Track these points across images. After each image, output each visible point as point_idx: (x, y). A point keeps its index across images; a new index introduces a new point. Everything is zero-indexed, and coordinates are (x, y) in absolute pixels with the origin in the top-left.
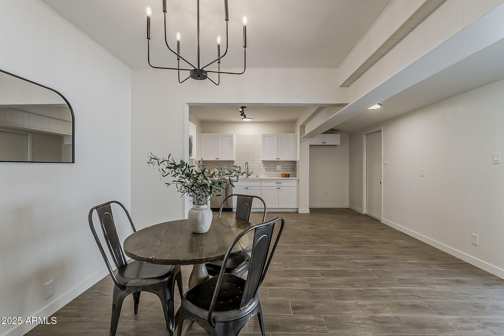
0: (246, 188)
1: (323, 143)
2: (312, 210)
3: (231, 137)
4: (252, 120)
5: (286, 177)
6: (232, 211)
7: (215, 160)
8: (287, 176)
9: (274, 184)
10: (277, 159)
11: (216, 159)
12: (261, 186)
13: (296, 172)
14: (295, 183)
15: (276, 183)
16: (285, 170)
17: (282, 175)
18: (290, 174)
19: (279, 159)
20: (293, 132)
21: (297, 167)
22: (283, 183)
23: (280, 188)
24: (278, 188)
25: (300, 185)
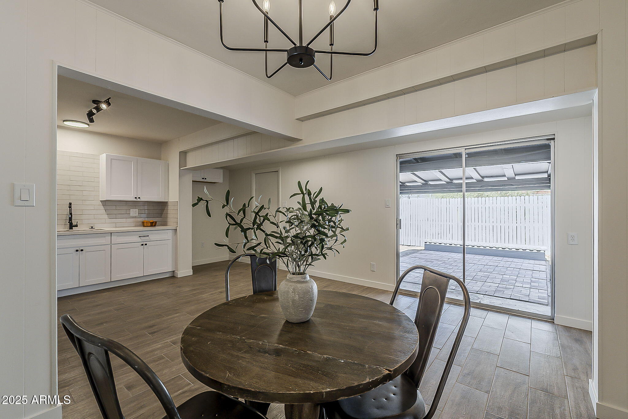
0: (77, 251)
1: (203, 179)
2: (197, 269)
4: (86, 126)
5: (152, 226)
8: (153, 224)
9: (135, 238)
10: (136, 198)
12: (111, 243)
13: (167, 218)
14: (170, 234)
15: (139, 237)
16: (145, 216)
17: (143, 224)
18: (156, 222)
19: (139, 198)
20: (159, 158)
21: (169, 211)
22: (149, 236)
23: (146, 244)
24: (142, 245)
25: (178, 237)
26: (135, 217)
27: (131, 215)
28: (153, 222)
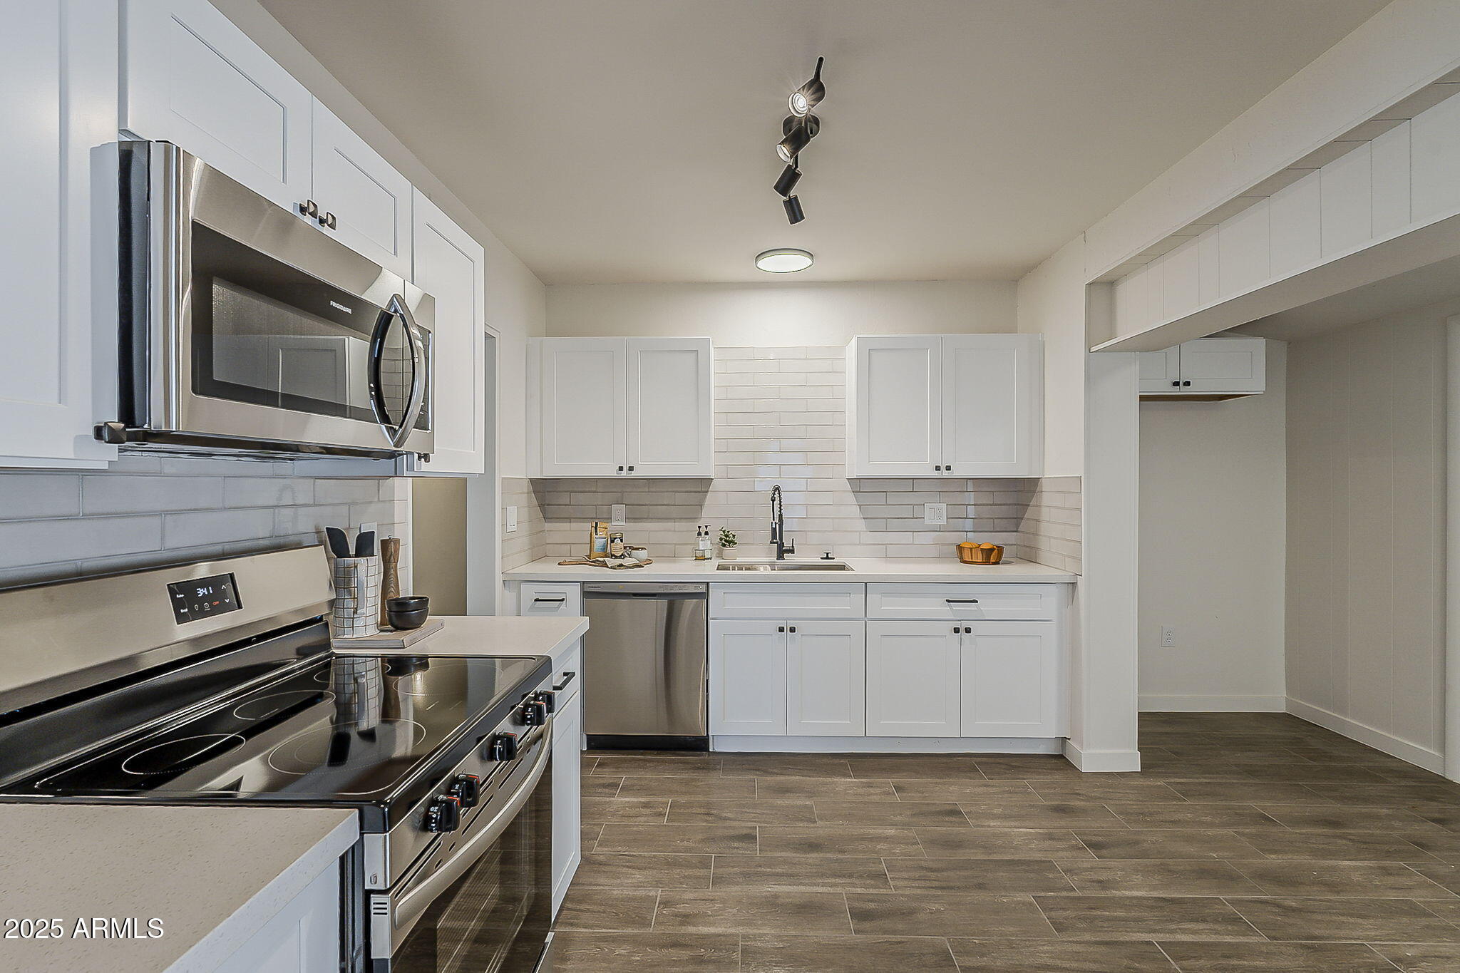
0: (781, 630)
1: (1176, 384)
3: (696, 354)
4: (807, 261)
5: (987, 562)
6: (707, 750)
7: (613, 473)
8: (992, 556)
9: (934, 606)
10: (938, 468)
11: (621, 469)
12: (866, 616)
13: (1036, 534)
14: (1049, 603)
15: (948, 601)
16: (969, 524)
17: (961, 554)
18: (1000, 549)
19: (948, 468)
20: (1012, 330)
21: (1044, 510)
22: (977, 602)
23: (968, 630)
24: (957, 630)
25: (1083, 614)
26: (940, 529)
27: (927, 521)
28: (992, 550)
